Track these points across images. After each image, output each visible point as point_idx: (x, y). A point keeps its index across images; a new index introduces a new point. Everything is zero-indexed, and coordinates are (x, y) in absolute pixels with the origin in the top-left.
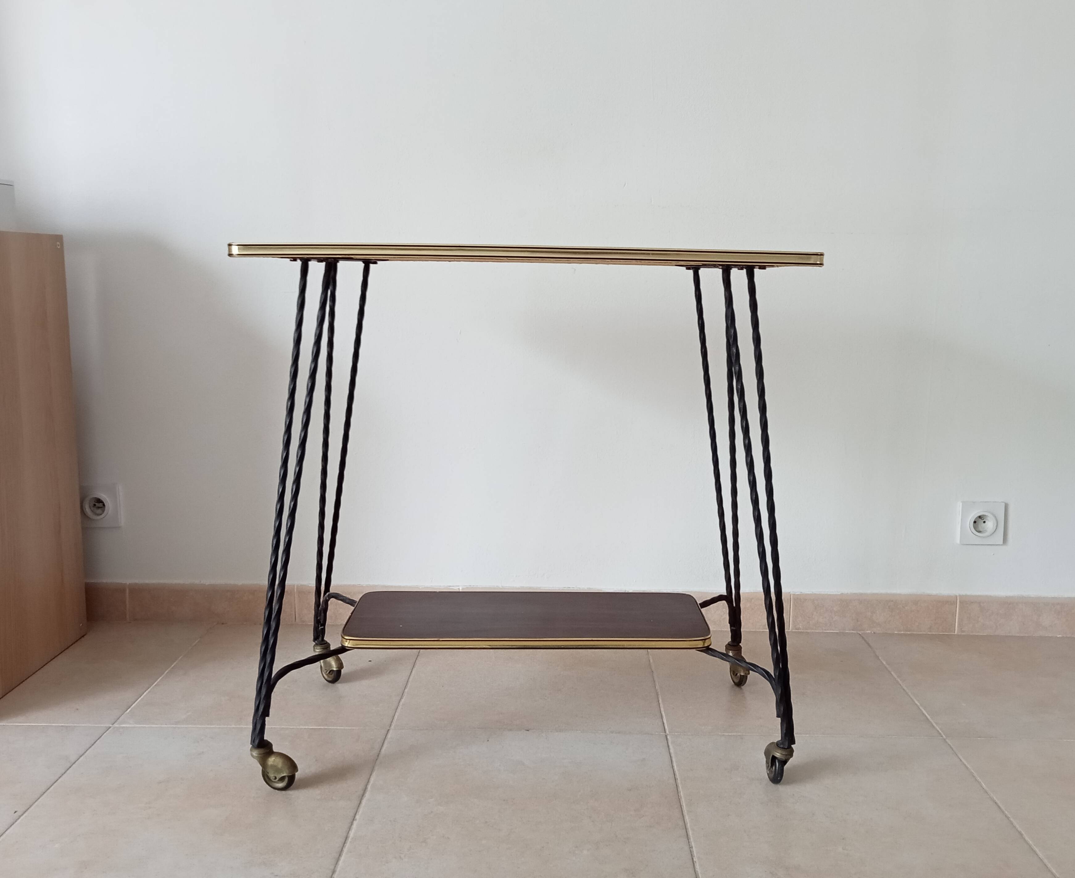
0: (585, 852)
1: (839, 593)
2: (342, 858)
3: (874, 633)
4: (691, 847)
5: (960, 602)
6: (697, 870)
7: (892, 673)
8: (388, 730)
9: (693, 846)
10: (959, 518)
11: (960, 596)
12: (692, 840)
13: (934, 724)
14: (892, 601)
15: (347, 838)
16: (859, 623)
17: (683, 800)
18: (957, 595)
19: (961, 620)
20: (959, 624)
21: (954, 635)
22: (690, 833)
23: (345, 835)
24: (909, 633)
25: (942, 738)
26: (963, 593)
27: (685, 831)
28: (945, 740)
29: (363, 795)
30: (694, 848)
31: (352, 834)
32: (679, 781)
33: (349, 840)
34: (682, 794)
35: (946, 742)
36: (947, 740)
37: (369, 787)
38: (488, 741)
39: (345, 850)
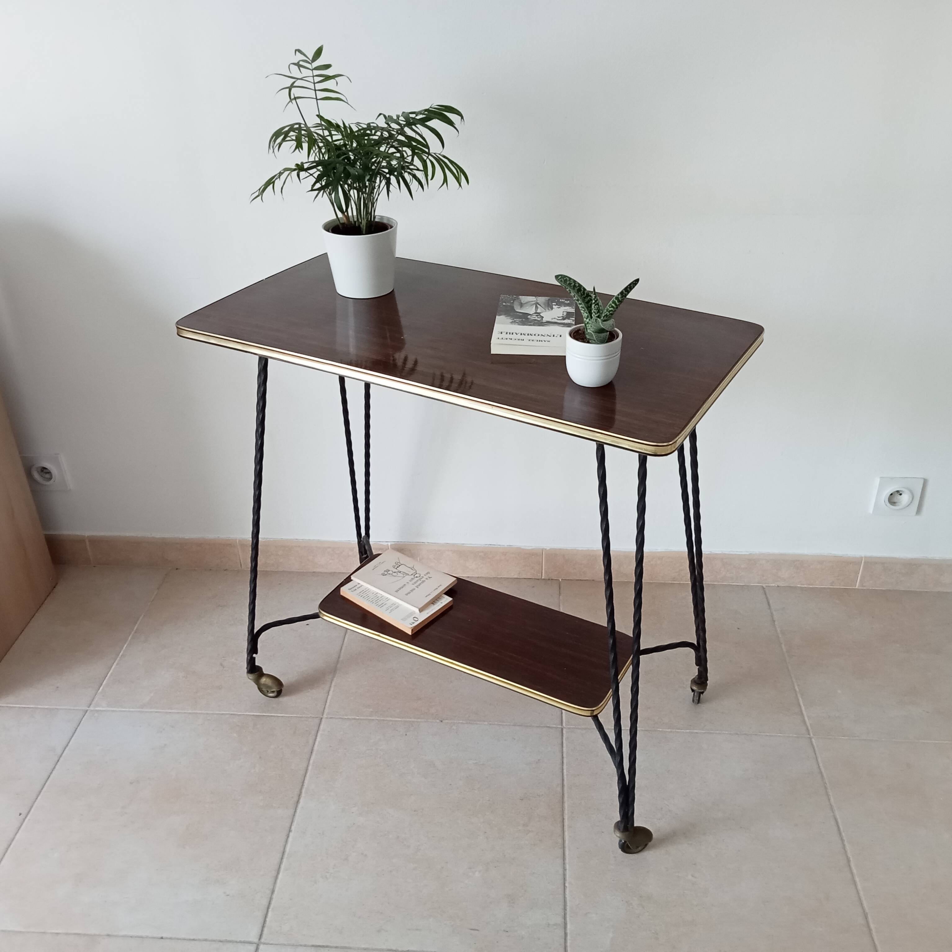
0: (477, 874)
1: (747, 553)
2: (280, 876)
3: (778, 586)
4: (565, 869)
5: (865, 562)
6: (566, 896)
7: (783, 646)
8: (321, 719)
9: (567, 868)
10: (875, 492)
11: (865, 557)
12: (567, 861)
13: (806, 718)
14: (799, 561)
15: (283, 853)
16: (764, 578)
17: (566, 812)
18: (863, 556)
19: (863, 577)
20: (861, 580)
21: (855, 589)
22: (567, 853)
23: (282, 849)
24: (811, 586)
25: (809, 736)
26: (869, 554)
27: (562, 850)
28: (810, 738)
29: (298, 802)
30: (567, 871)
31: (288, 849)
32: (566, 789)
33: (286, 856)
34: (566, 805)
35: (811, 742)
36: (813, 740)
37: (303, 791)
38: (406, 735)
39: (283, 867)
